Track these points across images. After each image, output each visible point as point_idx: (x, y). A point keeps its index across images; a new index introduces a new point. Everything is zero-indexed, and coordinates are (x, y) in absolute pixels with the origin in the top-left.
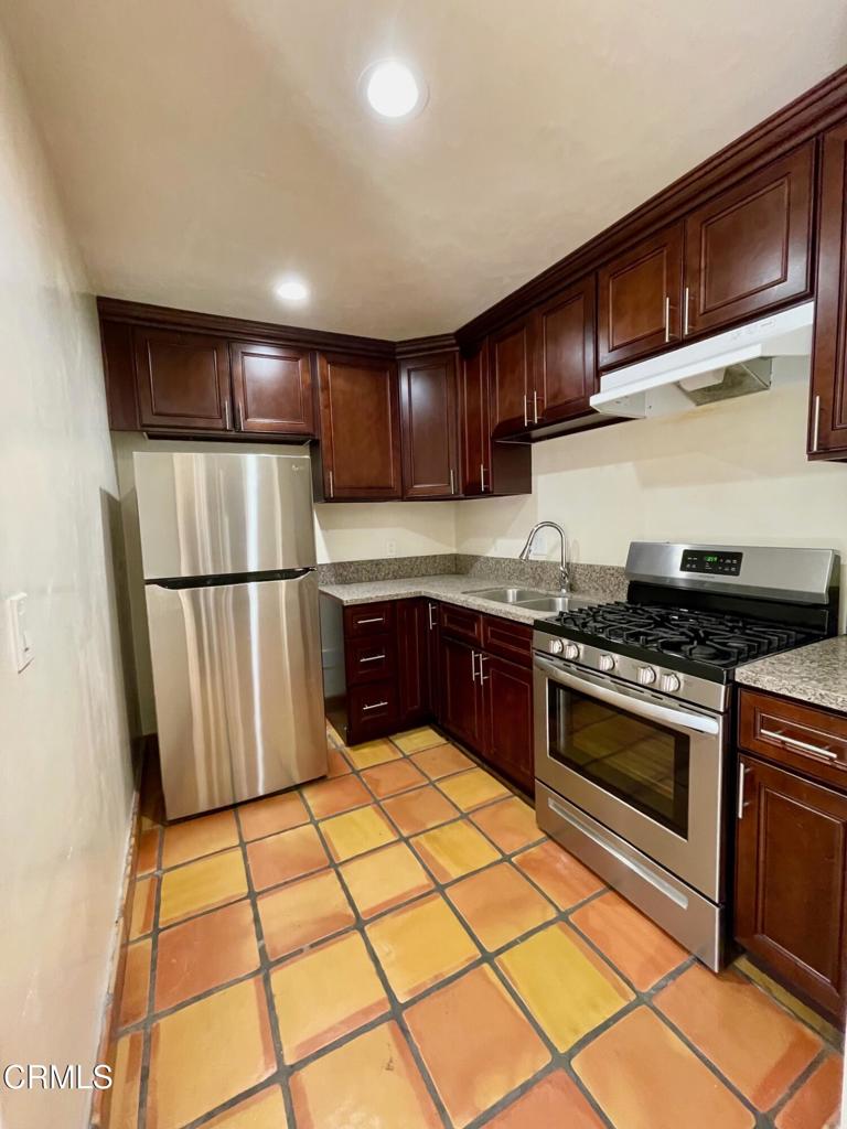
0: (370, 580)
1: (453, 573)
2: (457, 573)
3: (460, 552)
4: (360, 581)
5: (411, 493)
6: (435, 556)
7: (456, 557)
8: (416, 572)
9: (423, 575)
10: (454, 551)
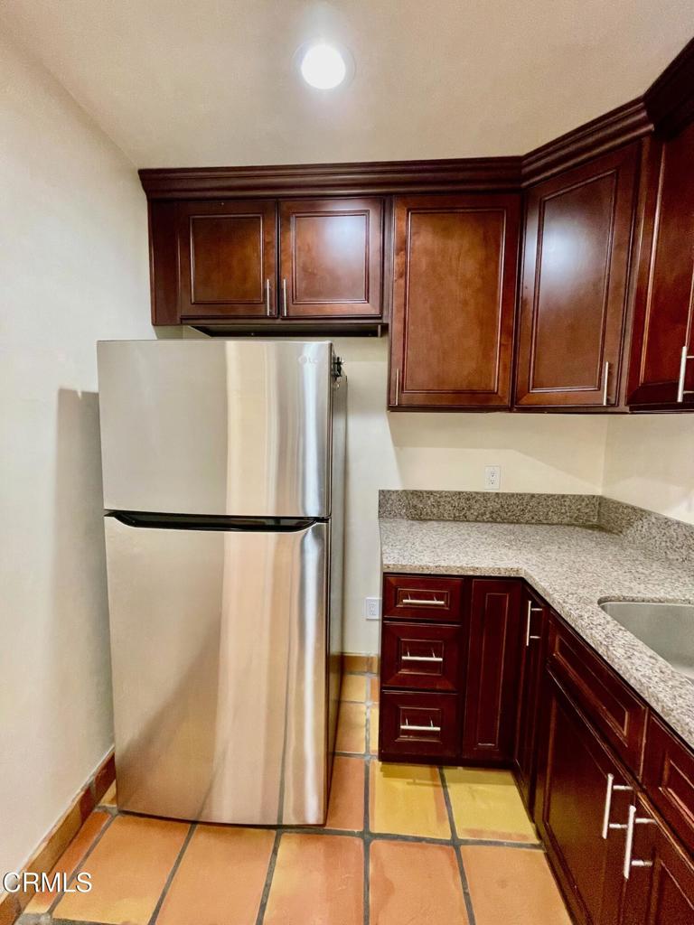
0: (455, 519)
1: (592, 527)
2: (600, 528)
3: (607, 495)
4: (440, 519)
5: (524, 401)
6: (563, 496)
7: (601, 501)
8: (527, 516)
9: (539, 523)
10: (599, 491)
